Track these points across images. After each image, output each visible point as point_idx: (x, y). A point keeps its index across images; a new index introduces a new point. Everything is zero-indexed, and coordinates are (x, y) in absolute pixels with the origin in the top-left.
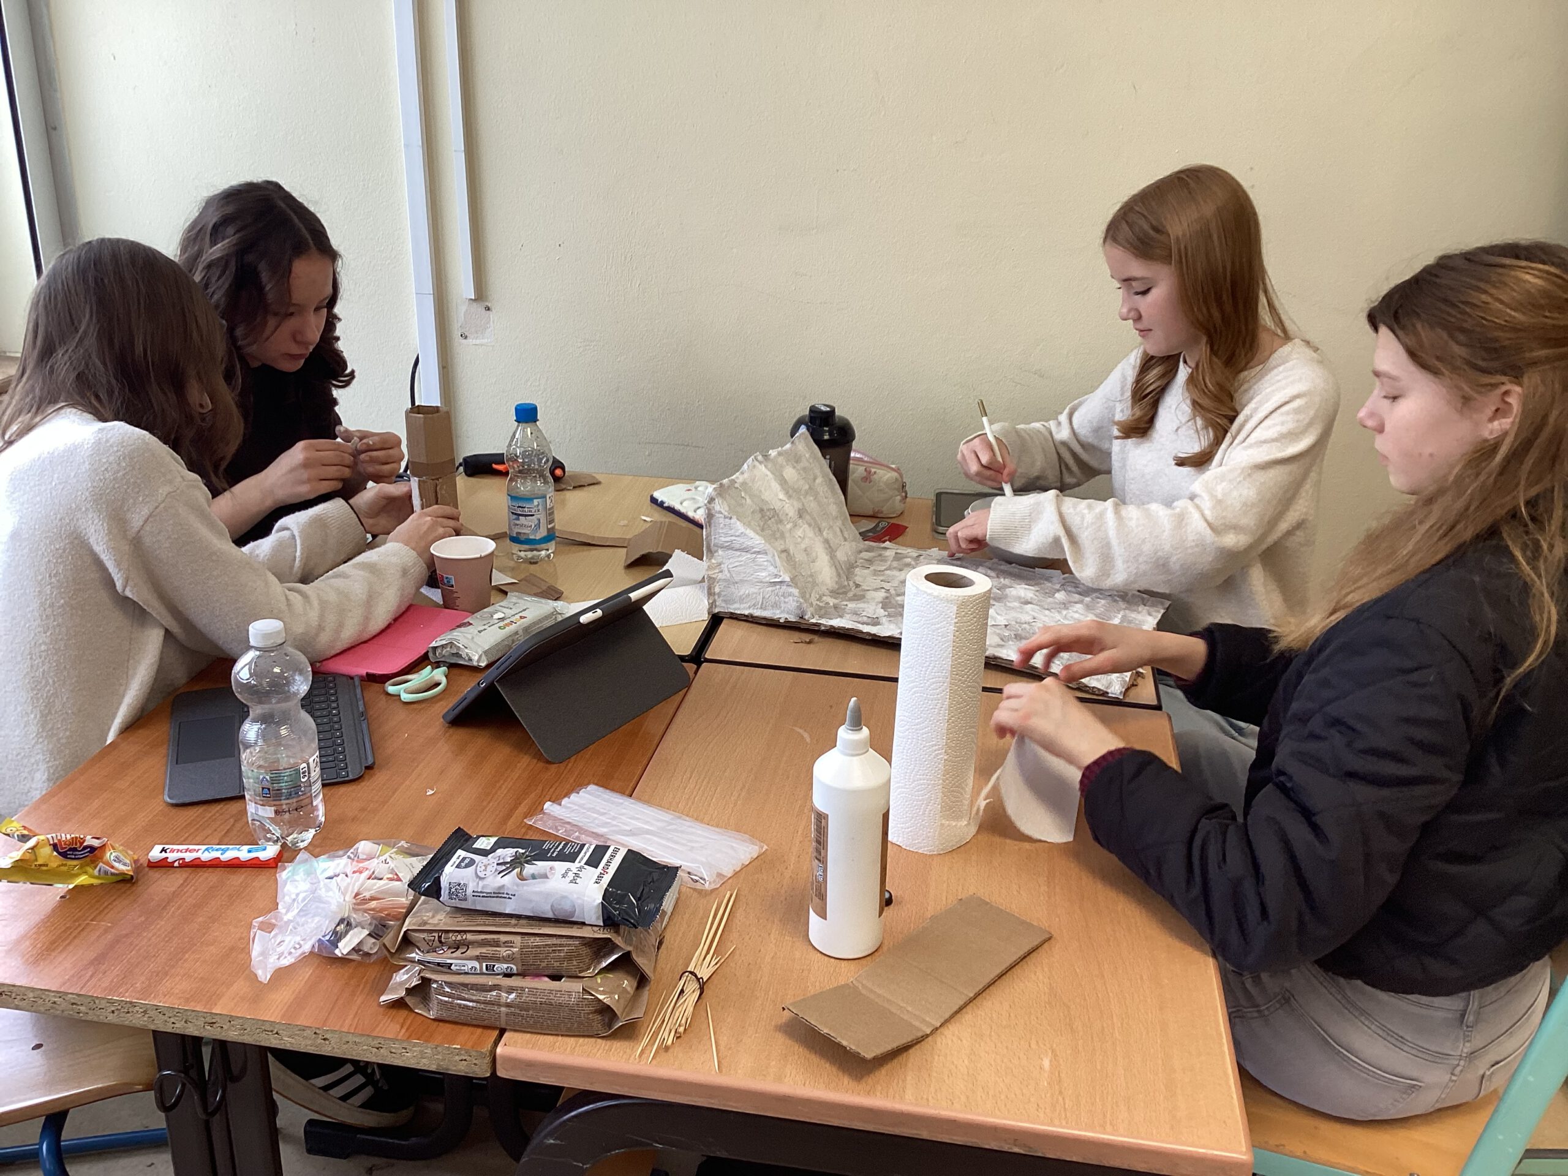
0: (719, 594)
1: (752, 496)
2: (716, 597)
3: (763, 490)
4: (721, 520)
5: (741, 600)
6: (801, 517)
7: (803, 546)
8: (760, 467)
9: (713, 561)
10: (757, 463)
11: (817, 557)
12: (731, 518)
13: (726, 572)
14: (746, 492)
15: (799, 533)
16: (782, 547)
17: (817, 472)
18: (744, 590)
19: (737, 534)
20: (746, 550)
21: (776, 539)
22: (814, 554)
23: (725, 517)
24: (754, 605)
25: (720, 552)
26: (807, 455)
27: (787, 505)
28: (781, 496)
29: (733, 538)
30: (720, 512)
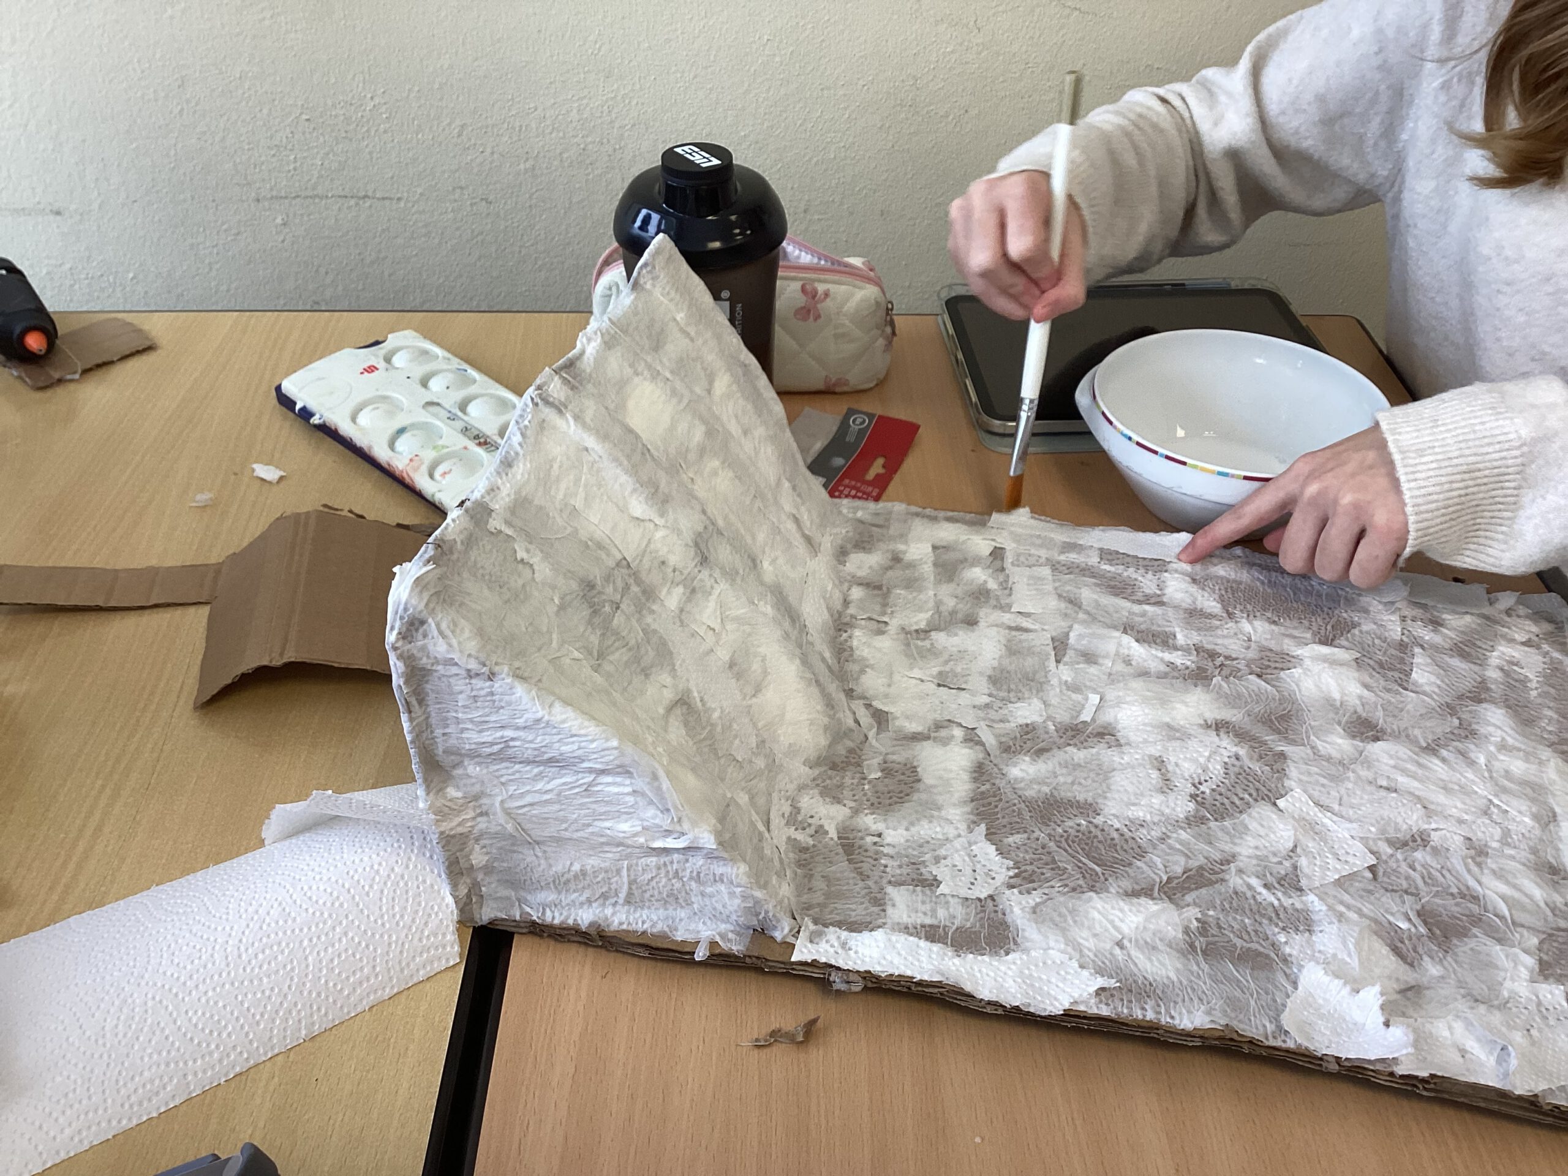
0: (488, 869)
1: (546, 546)
2: (480, 876)
3: (578, 502)
4: (459, 685)
5: (561, 883)
6: (704, 560)
7: (723, 654)
8: (559, 421)
9: (452, 792)
10: (548, 412)
11: (765, 673)
12: (491, 676)
13: (501, 818)
14: (530, 538)
15: (707, 613)
16: (669, 695)
17: (712, 358)
18: (565, 862)
19: (521, 722)
20: (558, 763)
21: (646, 673)
22: (756, 666)
23: (470, 675)
24: (604, 896)
25: (473, 769)
26: (680, 316)
27: (659, 534)
28: (638, 507)
29: (509, 733)
30: (451, 662)
